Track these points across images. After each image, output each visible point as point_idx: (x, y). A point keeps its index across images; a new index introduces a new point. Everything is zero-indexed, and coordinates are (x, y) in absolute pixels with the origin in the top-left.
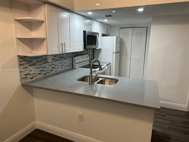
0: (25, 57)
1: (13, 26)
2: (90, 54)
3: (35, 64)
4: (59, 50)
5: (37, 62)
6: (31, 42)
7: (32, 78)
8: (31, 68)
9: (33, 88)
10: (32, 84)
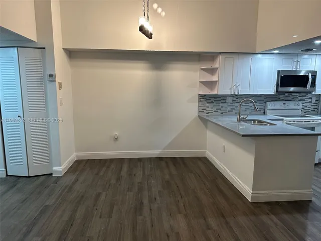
0: (205, 95)
1: (198, 74)
2: (311, 102)
3: (212, 102)
4: (231, 91)
5: (215, 101)
6: (211, 85)
7: (207, 113)
8: (207, 105)
9: (208, 122)
10: (207, 118)
